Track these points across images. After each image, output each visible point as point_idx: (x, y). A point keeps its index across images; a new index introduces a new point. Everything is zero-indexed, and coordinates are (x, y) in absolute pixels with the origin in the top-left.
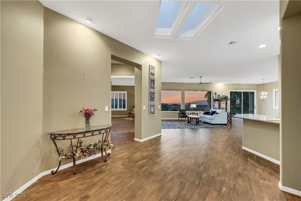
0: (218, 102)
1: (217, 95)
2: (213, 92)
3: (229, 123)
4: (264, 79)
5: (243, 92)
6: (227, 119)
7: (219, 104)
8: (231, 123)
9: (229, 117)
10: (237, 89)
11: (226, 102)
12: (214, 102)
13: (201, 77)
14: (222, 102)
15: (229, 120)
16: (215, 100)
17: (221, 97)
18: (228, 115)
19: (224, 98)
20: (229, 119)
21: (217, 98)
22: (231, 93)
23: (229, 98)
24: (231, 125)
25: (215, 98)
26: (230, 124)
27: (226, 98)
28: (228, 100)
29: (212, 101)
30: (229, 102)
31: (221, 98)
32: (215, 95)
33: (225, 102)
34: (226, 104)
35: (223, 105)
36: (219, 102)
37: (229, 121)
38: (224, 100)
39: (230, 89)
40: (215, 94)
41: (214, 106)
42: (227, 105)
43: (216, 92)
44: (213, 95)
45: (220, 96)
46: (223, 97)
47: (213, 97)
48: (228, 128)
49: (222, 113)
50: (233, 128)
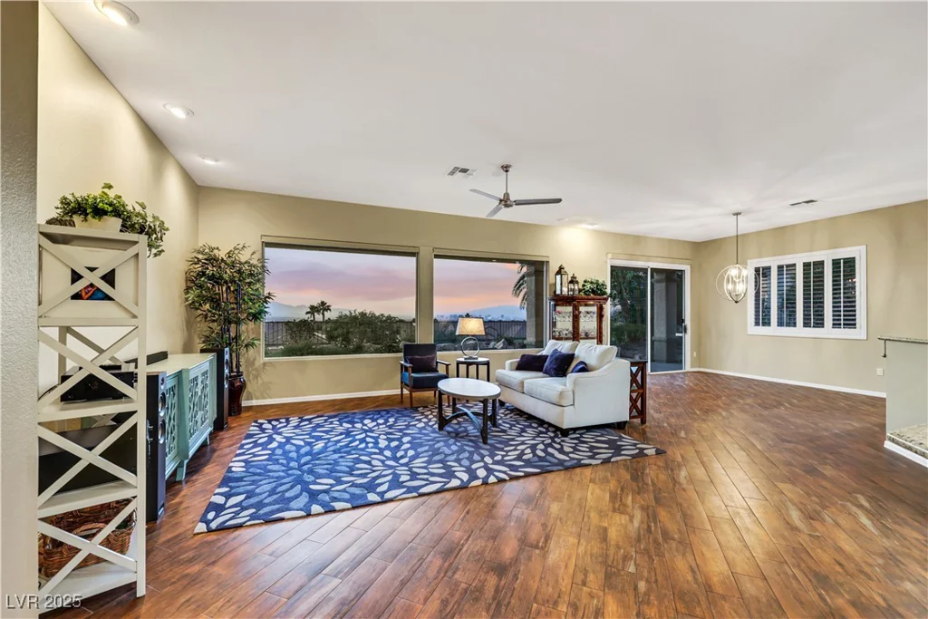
0: (570, 309)
1: (565, 277)
2: (551, 264)
3: (635, 412)
4: (737, 214)
5: (652, 269)
6: (630, 397)
7: (576, 318)
8: (643, 414)
9: (635, 386)
10: (633, 257)
11: (601, 309)
12: (555, 308)
13: (506, 168)
14: (584, 309)
15: (636, 401)
16: (560, 300)
17: (581, 287)
19: (593, 291)
20: (635, 395)
22: (613, 269)
23: (609, 289)
24: (643, 422)
25: (558, 292)
26: (640, 420)
27: (596, 292)
28: (606, 299)
29: (548, 304)
30: (608, 309)
31: (580, 291)
32: (558, 277)
33: (594, 309)
34: (600, 316)
35: (588, 321)
36: (574, 308)
37: (634, 404)
38: (593, 299)
39: (610, 256)
40: (559, 272)
41: (556, 324)
43: (564, 266)
44: (551, 277)
45: (577, 282)
46: (588, 286)
47: (550, 285)
48: (647, 455)
49: (605, 367)
50: (669, 452)
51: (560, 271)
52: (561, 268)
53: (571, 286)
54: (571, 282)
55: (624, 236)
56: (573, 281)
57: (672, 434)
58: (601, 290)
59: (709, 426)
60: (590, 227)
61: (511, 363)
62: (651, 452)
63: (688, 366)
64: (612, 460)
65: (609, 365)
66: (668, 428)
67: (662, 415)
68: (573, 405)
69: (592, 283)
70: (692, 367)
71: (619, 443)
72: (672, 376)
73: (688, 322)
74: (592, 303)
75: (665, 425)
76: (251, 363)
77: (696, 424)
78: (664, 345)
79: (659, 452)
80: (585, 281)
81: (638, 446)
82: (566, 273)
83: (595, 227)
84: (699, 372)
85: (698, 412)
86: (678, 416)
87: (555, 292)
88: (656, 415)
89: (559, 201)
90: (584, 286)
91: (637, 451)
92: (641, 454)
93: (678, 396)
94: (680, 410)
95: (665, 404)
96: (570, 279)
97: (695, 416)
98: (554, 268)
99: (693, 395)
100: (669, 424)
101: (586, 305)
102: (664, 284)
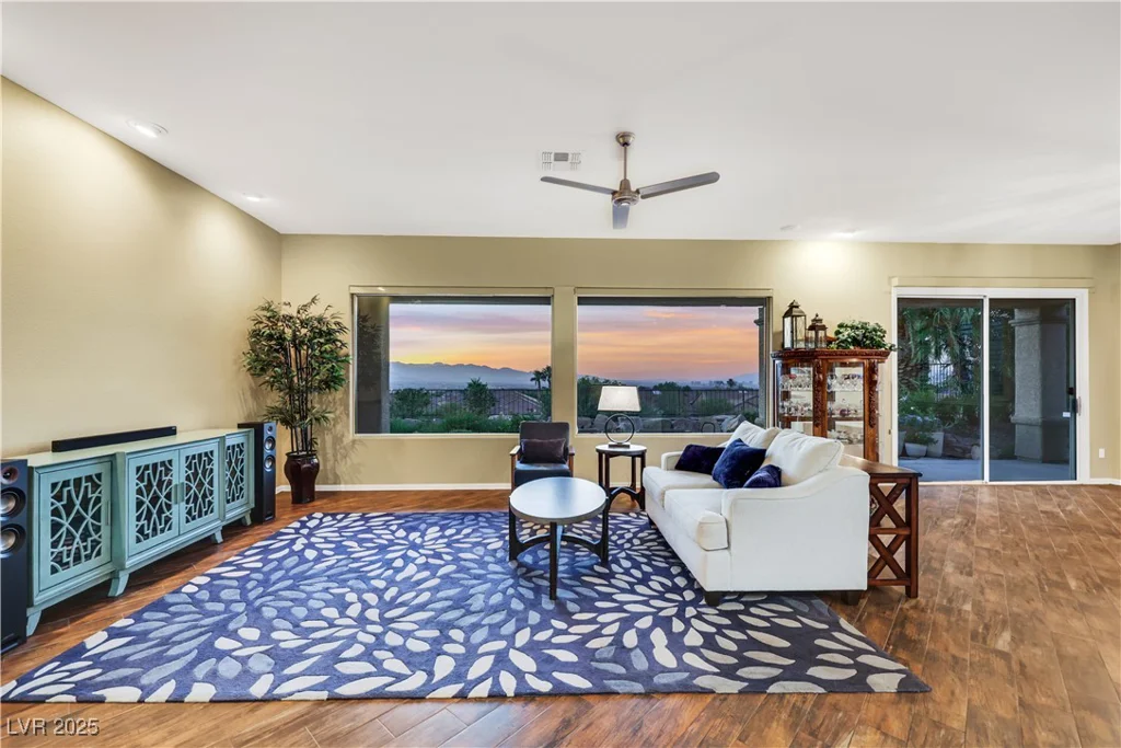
0: (809, 371)
1: (800, 321)
2: (776, 300)
3: (887, 573)
5: (991, 300)
6: (873, 538)
7: (820, 387)
8: (909, 576)
9: (887, 522)
10: (947, 280)
11: (871, 372)
12: (786, 370)
13: (623, 139)
14: (839, 371)
15: (890, 550)
16: (791, 358)
17: (830, 333)
18: (874, 491)
19: (855, 342)
20: (886, 539)
21: (801, 345)
22: (903, 303)
23: (892, 338)
24: (911, 593)
25: (788, 344)
26: (901, 589)
27: (865, 344)
28: (886, 354)
29: (770, 365)
30: (889, 370)
31: (829, 341)
32: (788, 320)
33: (859, 371)
34: (871, 383)
35: (847, 391)
36: (818, 370)
37: (884, 557)
38: (854, 355)
39: (894, 281)
40: (788, 314)
41: (786, 395)
42: (879, 388)
43: (799, 302)
44: (776, 322)
45: (824, 328)
46: (846, 334)
47: (774, 335)
48: (871, 691)
49: (811, 480)
50: (938, 693)
51: (792, 311)
52: (792, 306)
53: (812, 334)
54: (812, 328)
55: (929, 248)
56: (816, 326)
57: (974, 636)
58: (872, 339)
59: (1090, 628)
60: (850, 235)
61: (668, 458)
62: (885, 683)
63: (1085, 475)
64: (773, 689)
65: (820, 476)
66: (971, 617)
67: (971, 580)
68: (728, 548)
69: (852, 327)
70: (1092, 476)
71: (820, 642)
72: (1042, 491)
73: (1083, 392)
74: (855, 360)
75: (968, 607)
76: (338, 440)
77: (1053, 618)
78: (1038, 432)
79: (910, 689)
80: (841, 326)
81: (863, 659)
82: (802, 315)
83: (857, 235)
84: (1111, 487)
85: (1073, 584)
86: (1014, 589)
87: (783, 345)
88: (955, 579)
89: (711, 178)
90: (838, 333)
91: (853, 672)
92: (858, 684)
93: (1034, 536)
94: (1026, 571)
95: (993, 555)
96: (809, 323)
97: (1061, 594)
98: (779, 307)
99: (1075, 539)
100: (979, 610)
101: (844, 365)
102: (1036, 328)
